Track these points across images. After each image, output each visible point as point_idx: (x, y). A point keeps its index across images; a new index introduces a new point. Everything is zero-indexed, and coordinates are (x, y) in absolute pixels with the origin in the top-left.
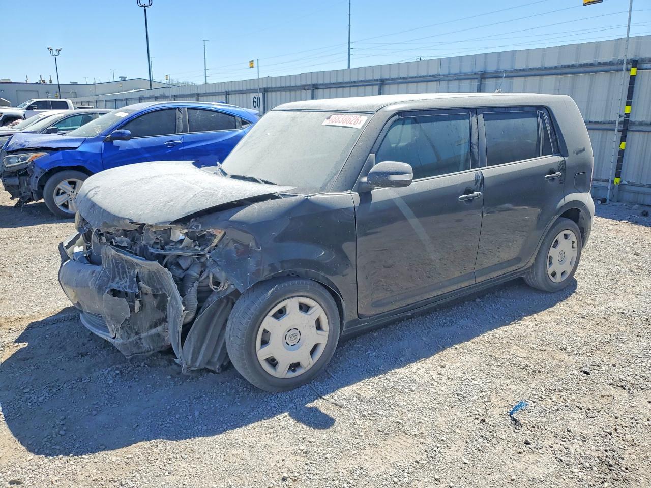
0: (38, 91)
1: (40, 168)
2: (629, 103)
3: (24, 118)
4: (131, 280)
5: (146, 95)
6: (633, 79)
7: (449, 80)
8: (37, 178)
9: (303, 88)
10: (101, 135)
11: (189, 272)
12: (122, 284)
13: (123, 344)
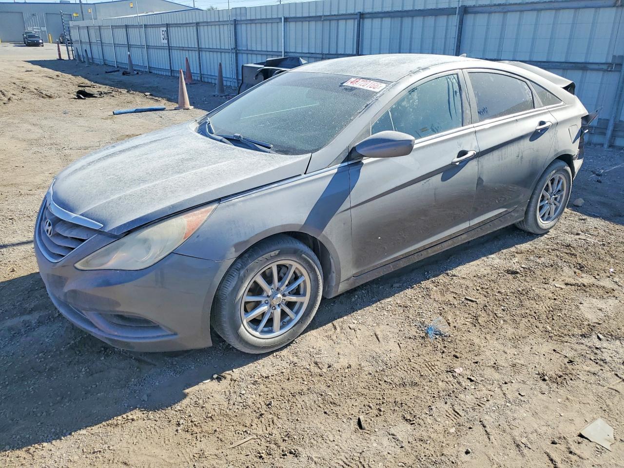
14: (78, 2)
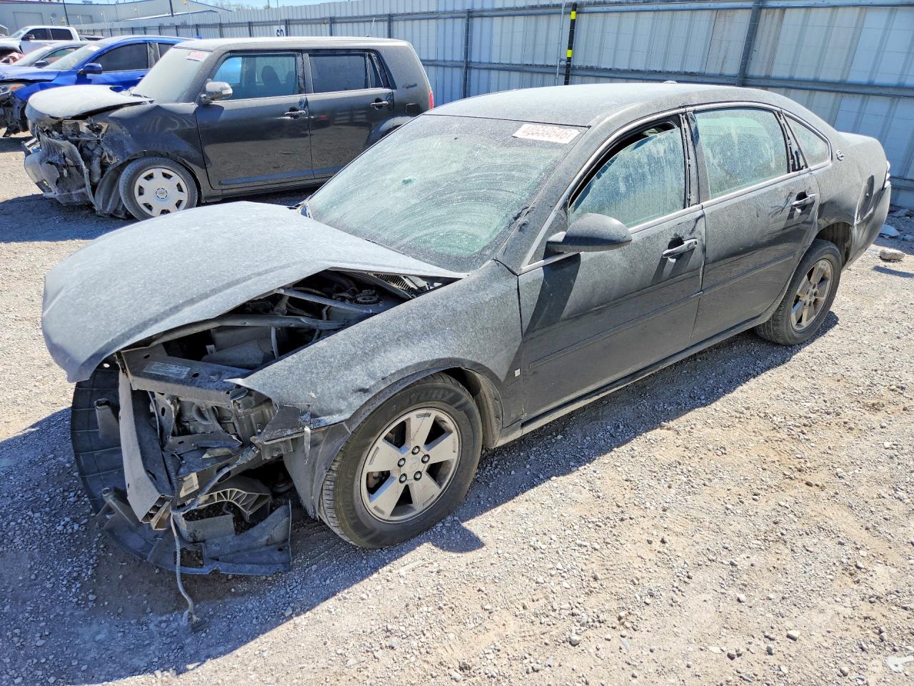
0: (41, 14)
1: (21, 99)
2: (570, 47)
3: (20, 51)
4: (60, 156)
5: (166, 24)
6: (573, 22)
7: (445, 19)
8: (19, 108)
9: (321, 21)
10: (74, 68)
11: (94, 152)
12: (55, 158)
13: (60, 196)
14: (61, 1)
